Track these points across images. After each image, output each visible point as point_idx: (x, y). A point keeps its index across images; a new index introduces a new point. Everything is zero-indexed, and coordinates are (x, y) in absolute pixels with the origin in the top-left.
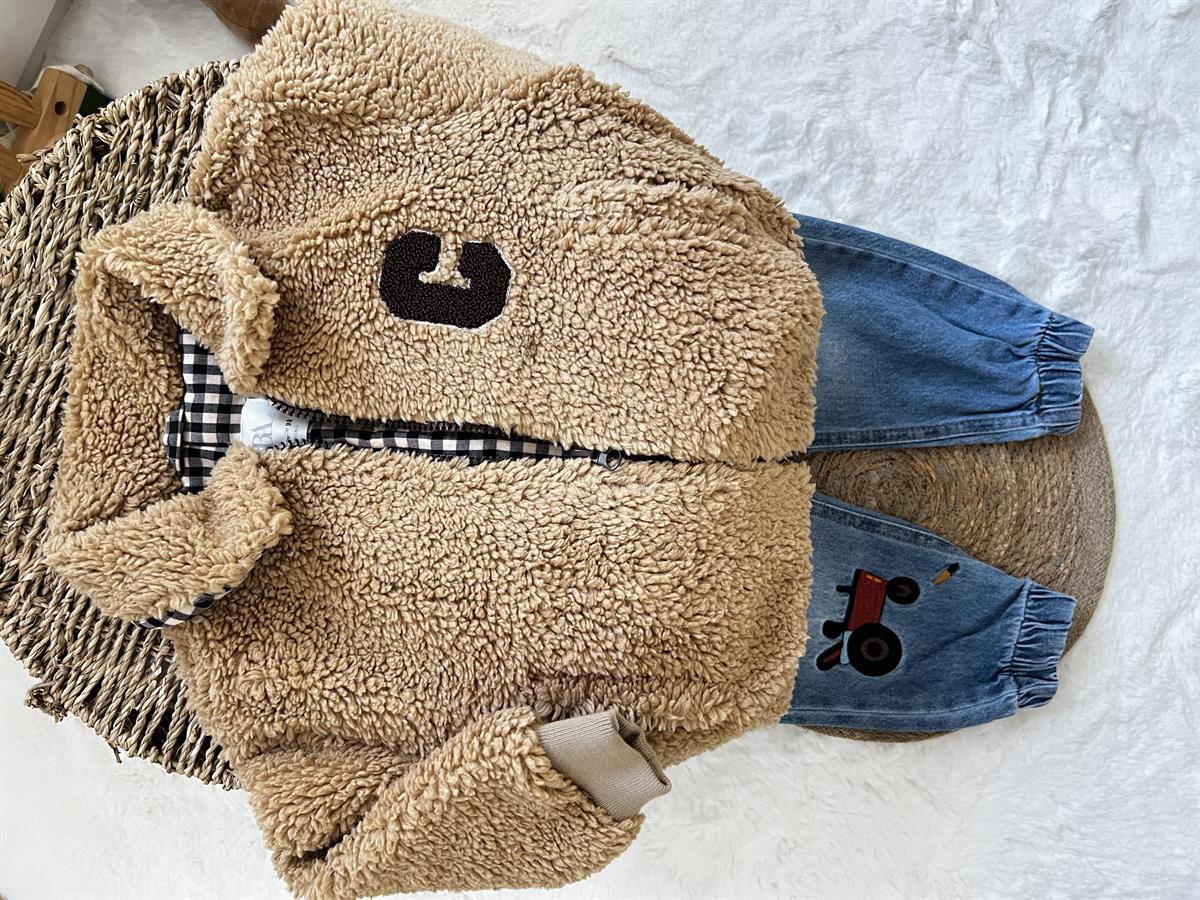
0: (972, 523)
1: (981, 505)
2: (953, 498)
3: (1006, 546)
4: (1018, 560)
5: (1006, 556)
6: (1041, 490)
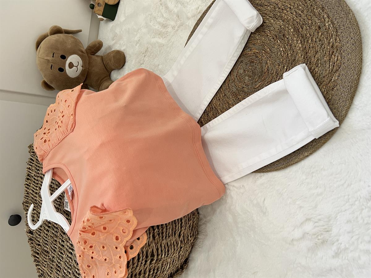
0: (281, 49)
1: (279, 41)
2: (268, 50)
3: (299, 42)
4: (308, 41)
5: (302, 45)
6: (295, 13)
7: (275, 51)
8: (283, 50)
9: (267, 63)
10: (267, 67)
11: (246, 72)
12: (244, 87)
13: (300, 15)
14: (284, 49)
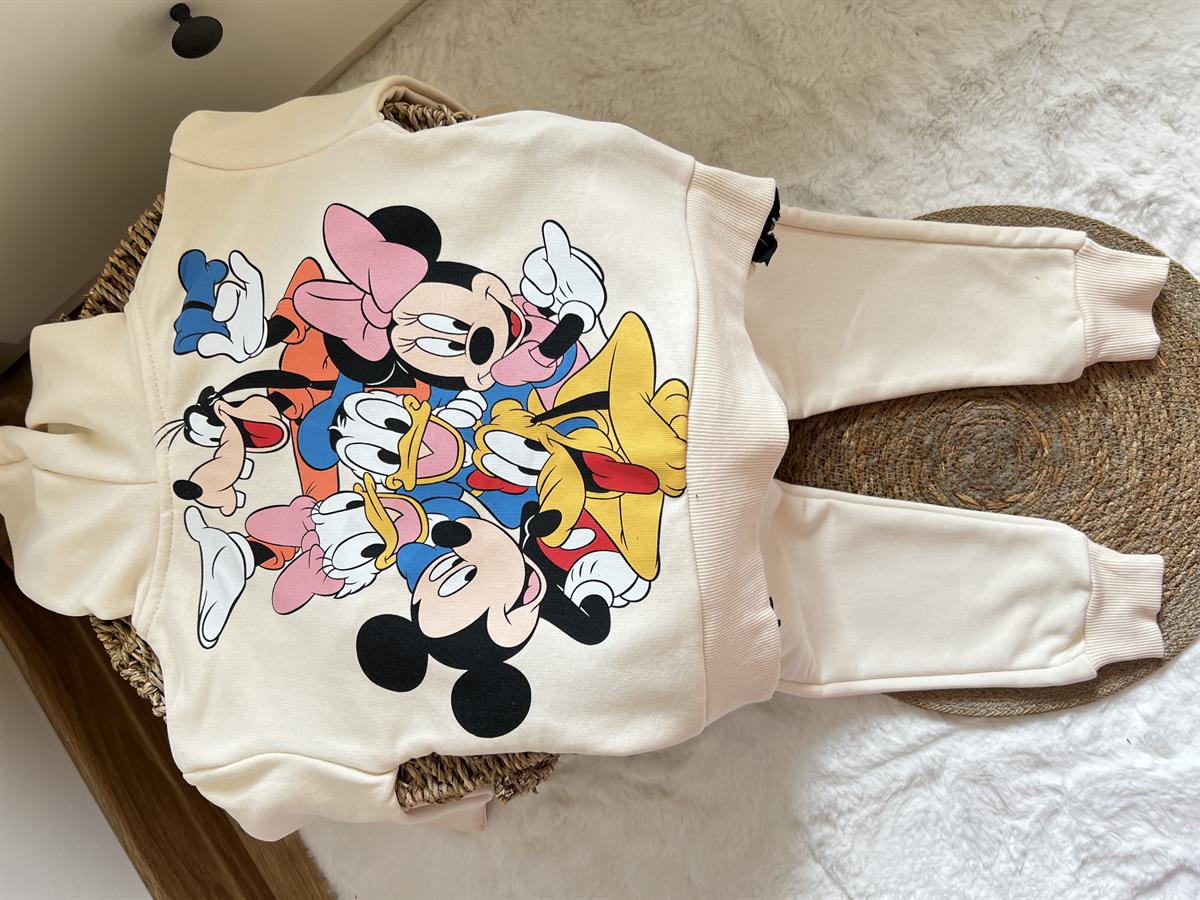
7: (1063, 498)
8: (1071, 517)
9: (1025, 491)
10: (1019, 496)
11: (984, 448)
12: (945, 462)
13: (1168, 515)
14: (1075, 517)
